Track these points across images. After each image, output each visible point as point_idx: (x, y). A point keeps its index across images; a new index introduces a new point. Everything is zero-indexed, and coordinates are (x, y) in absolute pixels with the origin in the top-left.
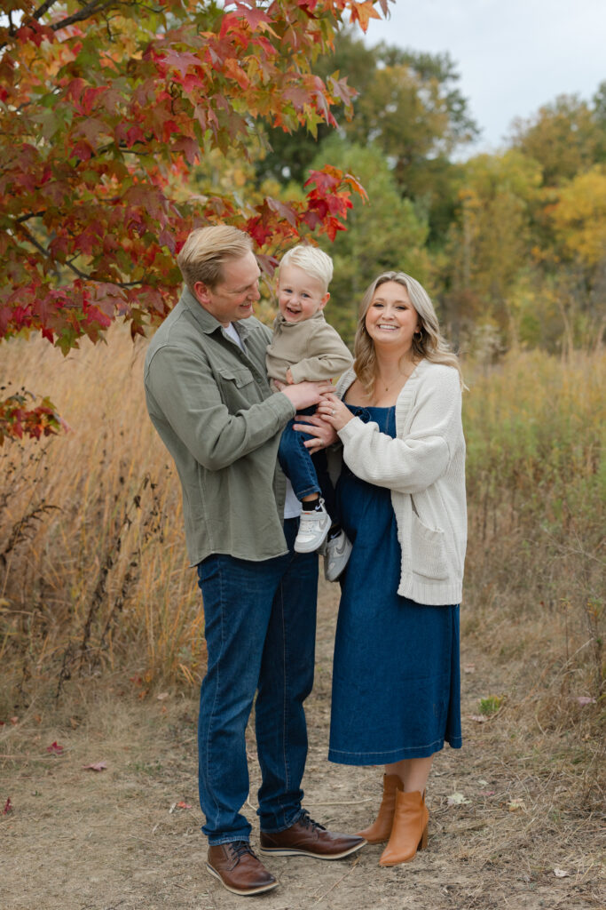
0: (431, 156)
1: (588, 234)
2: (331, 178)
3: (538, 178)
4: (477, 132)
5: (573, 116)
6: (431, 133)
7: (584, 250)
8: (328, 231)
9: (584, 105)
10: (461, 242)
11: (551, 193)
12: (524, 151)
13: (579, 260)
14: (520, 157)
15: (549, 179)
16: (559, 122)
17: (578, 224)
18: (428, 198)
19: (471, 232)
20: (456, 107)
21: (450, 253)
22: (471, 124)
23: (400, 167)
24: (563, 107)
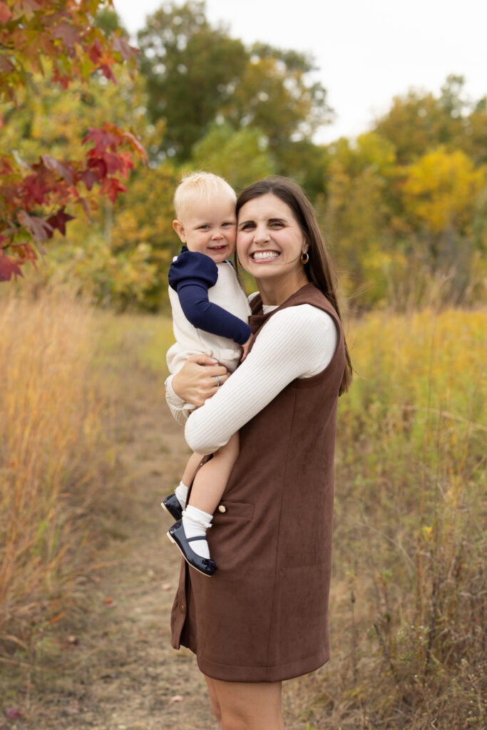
0: (296, 137)
1: (436, 206)
2: (111, 137)
3: (391, 157)
5: (421, 104)
6: (296, 118)
7: (432, 218)
8: (109, 192)
9: (430, 95)
11: (402, 171)
12: (379, 132)
13: (427, 227)
15: (401, 158)
16: (409, 109)
17: (426, 196)
20: (319, 95)
22: (330, 110)
24: (412, 96)
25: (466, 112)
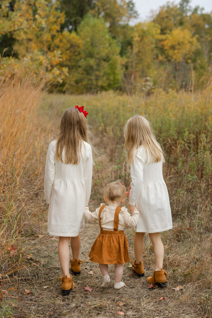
0: (122, 23)
1: (176, 51)
3: (159, 31)
4: (138, 15)
5: (172, 10)
6: (121, 15)
7: (175, 57)
9: (176, 6)
10: (132, 53)
11: (163, 37)
12: (154, 21)
13: (173, 60)
14: (153, 24)
15: (163, 32)
16: (167, 12)
17: (173, 47)
18: (121, 38)
19: (135, 50)
20: (131, 6)
21: (128, 57)
22: (136, 12)
23: (111, 27)
24: (168, 7)
25: (189, 14)
